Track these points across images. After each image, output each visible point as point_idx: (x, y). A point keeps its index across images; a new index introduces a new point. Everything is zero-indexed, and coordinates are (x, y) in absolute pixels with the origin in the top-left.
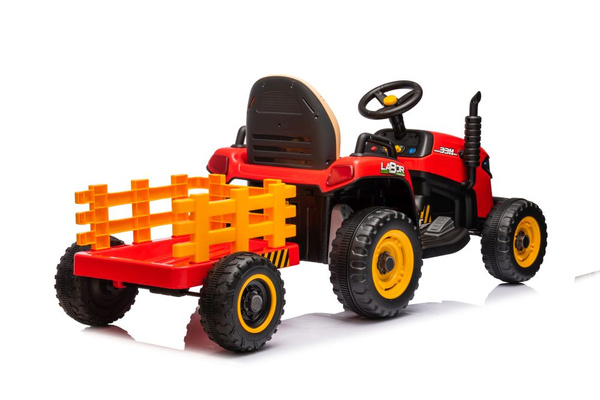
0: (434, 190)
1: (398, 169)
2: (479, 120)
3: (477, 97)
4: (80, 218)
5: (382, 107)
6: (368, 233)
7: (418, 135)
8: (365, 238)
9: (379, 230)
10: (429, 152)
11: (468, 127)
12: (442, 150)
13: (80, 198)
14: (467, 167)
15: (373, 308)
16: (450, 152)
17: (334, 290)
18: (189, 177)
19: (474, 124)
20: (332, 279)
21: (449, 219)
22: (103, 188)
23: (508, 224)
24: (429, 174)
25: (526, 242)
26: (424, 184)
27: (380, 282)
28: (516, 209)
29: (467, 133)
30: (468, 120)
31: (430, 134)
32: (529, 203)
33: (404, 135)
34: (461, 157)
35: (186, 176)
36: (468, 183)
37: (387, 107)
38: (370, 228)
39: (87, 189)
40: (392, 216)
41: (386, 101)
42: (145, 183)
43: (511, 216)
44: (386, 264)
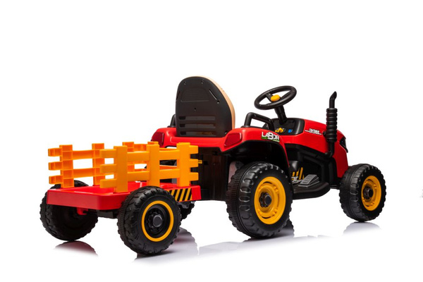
0: (305, 157)
1: (274, 137)
2: (336, 110)
3: (334, 95)
4: (52, 166)
5: (270, 102)
6: (251, 177)
7: (295, 121)
8: (249, 181)
9: (259, 177)
10: (301, 131)
11: (328, 115)
12: (311, 131)
13: (52, 152)
14: (328, 142)
15: (256, 229)
16: (317, 132)
17: (229, 217)
18: (135, 143)
19: (332, 114)
20: (228, 210)
21: (315, 176)
22: (70, 147)
23: (356, 182)
24: (302, 147)
25: (371, 193)
26: (298, 153)
27: (261, 213)
28: (361, 171)
29: (328, 119)
30: (328, 110)
31: (303, 121)
32: (371, 167)
33: (285, 122)
34: (325, 136)
35: (133, 143)
36: (329, 154)
37: (273, 102)
38: (253, 174)
39: (58, 147)
40: (269, 167)
41: (272, 98)
42: (102, 146)
43: (358, 176)
44: (266, 200)
